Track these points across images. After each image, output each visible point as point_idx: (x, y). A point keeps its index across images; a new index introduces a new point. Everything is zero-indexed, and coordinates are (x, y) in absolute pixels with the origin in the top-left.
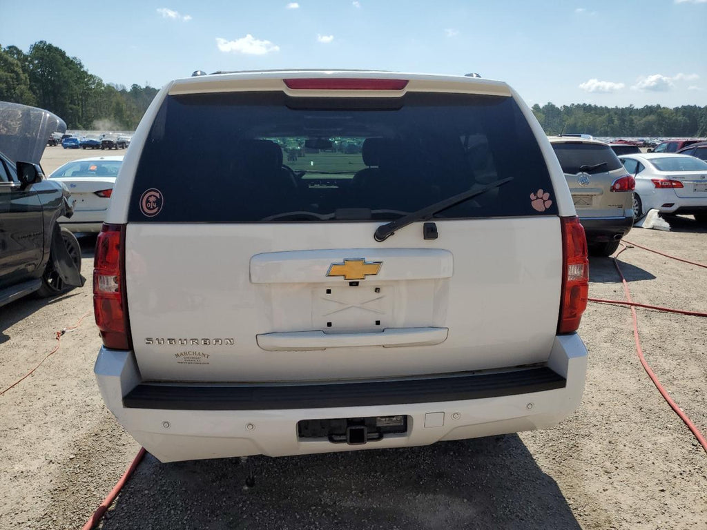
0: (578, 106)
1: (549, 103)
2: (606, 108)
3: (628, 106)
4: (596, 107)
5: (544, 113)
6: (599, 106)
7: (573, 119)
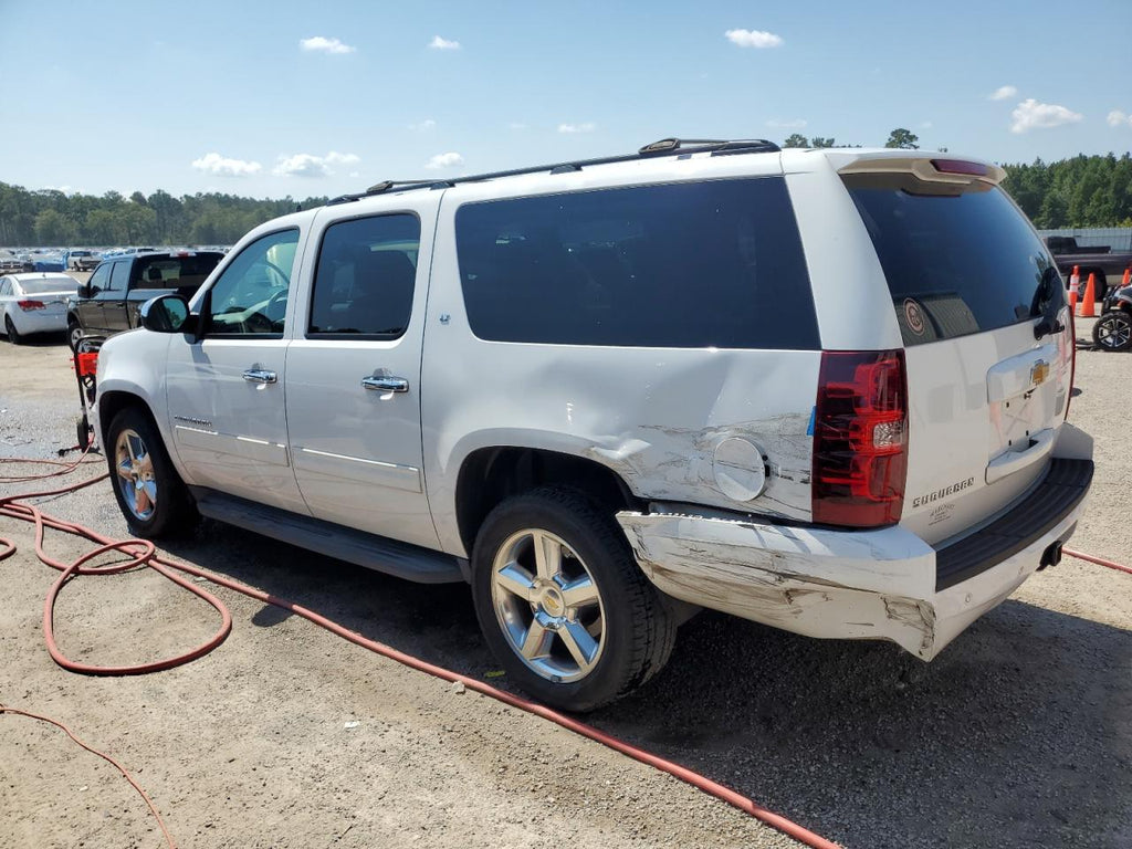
0: (208, 196)
1: (159, 191)
2: (253, 201)
3: (283, 198)
4: (236, 200)
5: (153, 207)
6: (241, 197)
7: (204, 217)
